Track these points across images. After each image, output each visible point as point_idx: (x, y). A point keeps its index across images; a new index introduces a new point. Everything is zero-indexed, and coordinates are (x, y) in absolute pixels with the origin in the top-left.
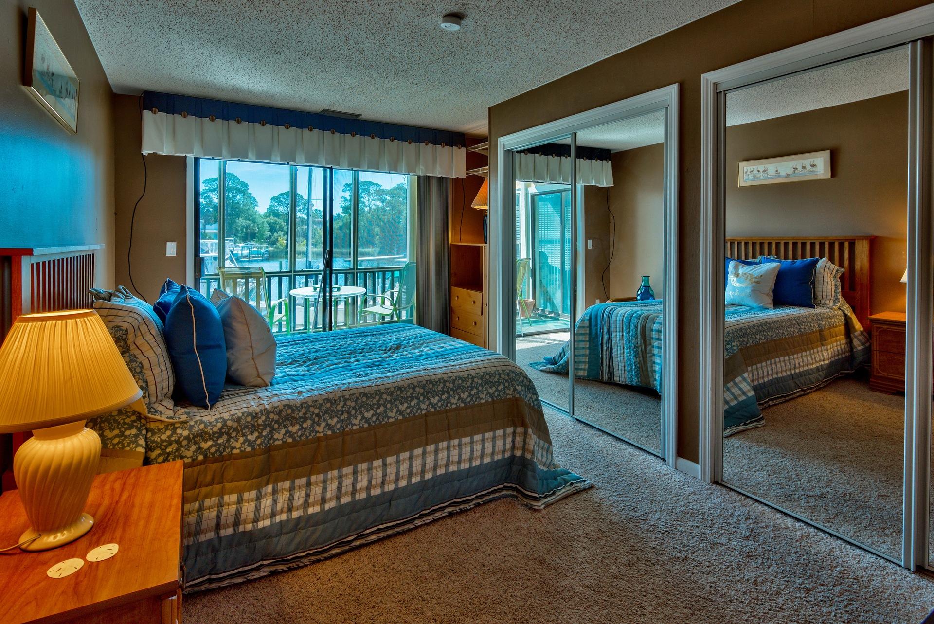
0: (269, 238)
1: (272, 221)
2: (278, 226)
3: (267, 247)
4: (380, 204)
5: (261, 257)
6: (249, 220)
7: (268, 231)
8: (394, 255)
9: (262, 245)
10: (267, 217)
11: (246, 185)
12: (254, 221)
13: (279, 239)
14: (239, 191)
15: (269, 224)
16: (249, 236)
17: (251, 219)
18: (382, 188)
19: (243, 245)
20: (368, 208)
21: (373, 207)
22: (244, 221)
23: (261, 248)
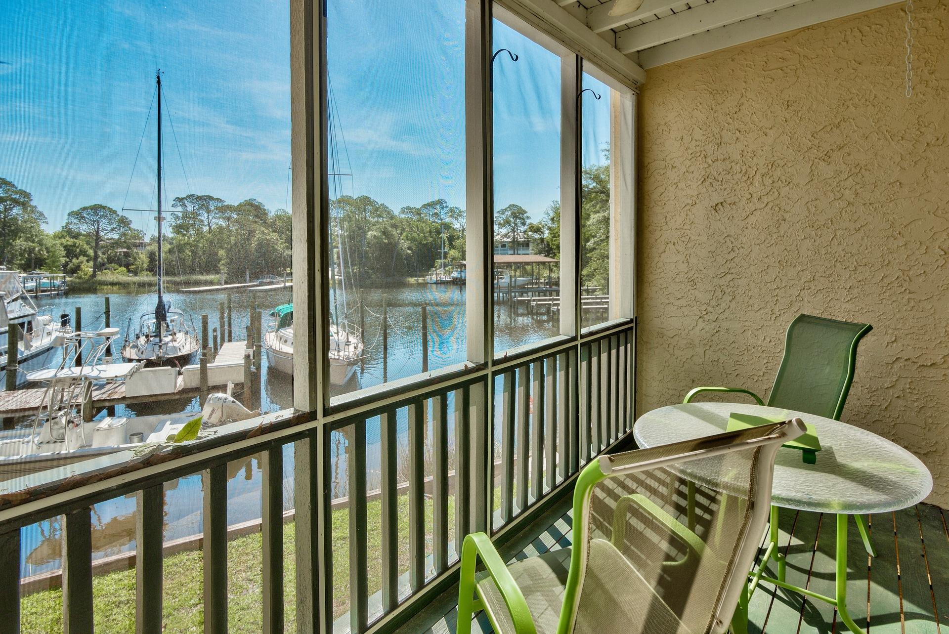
0: (65, 265)
1: (68, 243)
2: (78, 250)
3: (64, 277)
4: (222, 223)
5: (55, 290)
6: (33, 242)
7: (63, 257)
8: (246, 283)
9: (55, 275)
10: (60, 238)
11: (28, 195)
12: (40, 243)
13: (82, 266)
14: (16, 202)
15: (65, 247)
16: (32, 263)
17: (36, 240)
18: (225, 204)
19: (25, 275)
20: (208, 228)
21: (213, 227)
22: (25, 243)
23: (53, 278)
